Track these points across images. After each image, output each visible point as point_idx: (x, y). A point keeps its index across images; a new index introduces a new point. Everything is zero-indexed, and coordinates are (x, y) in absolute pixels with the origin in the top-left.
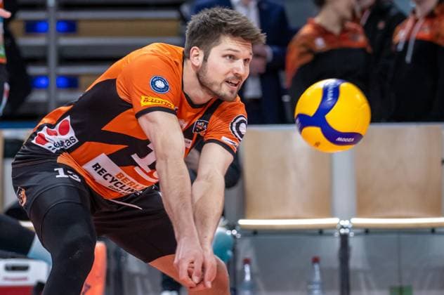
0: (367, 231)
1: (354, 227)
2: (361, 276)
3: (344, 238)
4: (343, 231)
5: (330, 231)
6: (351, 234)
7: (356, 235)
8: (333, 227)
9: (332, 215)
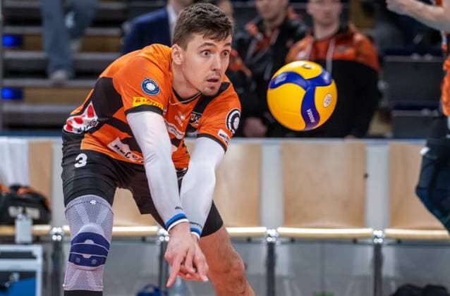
0: (293, 240)
1: (281, 236)
2: (286, 283)
3: (271, 246)
4: (270, 240)
5: (258, 239)
6: (278, 243)
7: (283, 243)
8: (261, 236)
9: (259, 224)
